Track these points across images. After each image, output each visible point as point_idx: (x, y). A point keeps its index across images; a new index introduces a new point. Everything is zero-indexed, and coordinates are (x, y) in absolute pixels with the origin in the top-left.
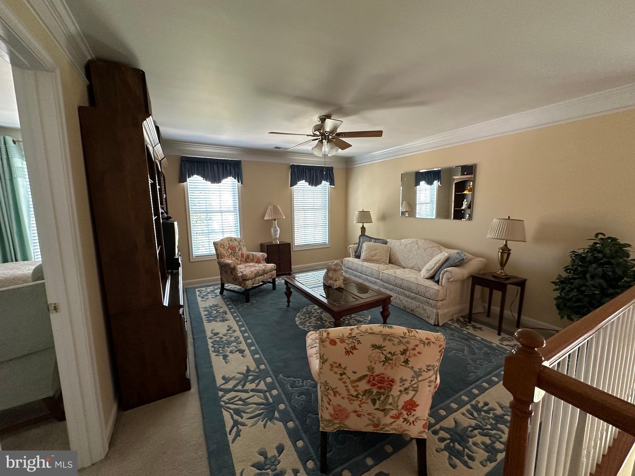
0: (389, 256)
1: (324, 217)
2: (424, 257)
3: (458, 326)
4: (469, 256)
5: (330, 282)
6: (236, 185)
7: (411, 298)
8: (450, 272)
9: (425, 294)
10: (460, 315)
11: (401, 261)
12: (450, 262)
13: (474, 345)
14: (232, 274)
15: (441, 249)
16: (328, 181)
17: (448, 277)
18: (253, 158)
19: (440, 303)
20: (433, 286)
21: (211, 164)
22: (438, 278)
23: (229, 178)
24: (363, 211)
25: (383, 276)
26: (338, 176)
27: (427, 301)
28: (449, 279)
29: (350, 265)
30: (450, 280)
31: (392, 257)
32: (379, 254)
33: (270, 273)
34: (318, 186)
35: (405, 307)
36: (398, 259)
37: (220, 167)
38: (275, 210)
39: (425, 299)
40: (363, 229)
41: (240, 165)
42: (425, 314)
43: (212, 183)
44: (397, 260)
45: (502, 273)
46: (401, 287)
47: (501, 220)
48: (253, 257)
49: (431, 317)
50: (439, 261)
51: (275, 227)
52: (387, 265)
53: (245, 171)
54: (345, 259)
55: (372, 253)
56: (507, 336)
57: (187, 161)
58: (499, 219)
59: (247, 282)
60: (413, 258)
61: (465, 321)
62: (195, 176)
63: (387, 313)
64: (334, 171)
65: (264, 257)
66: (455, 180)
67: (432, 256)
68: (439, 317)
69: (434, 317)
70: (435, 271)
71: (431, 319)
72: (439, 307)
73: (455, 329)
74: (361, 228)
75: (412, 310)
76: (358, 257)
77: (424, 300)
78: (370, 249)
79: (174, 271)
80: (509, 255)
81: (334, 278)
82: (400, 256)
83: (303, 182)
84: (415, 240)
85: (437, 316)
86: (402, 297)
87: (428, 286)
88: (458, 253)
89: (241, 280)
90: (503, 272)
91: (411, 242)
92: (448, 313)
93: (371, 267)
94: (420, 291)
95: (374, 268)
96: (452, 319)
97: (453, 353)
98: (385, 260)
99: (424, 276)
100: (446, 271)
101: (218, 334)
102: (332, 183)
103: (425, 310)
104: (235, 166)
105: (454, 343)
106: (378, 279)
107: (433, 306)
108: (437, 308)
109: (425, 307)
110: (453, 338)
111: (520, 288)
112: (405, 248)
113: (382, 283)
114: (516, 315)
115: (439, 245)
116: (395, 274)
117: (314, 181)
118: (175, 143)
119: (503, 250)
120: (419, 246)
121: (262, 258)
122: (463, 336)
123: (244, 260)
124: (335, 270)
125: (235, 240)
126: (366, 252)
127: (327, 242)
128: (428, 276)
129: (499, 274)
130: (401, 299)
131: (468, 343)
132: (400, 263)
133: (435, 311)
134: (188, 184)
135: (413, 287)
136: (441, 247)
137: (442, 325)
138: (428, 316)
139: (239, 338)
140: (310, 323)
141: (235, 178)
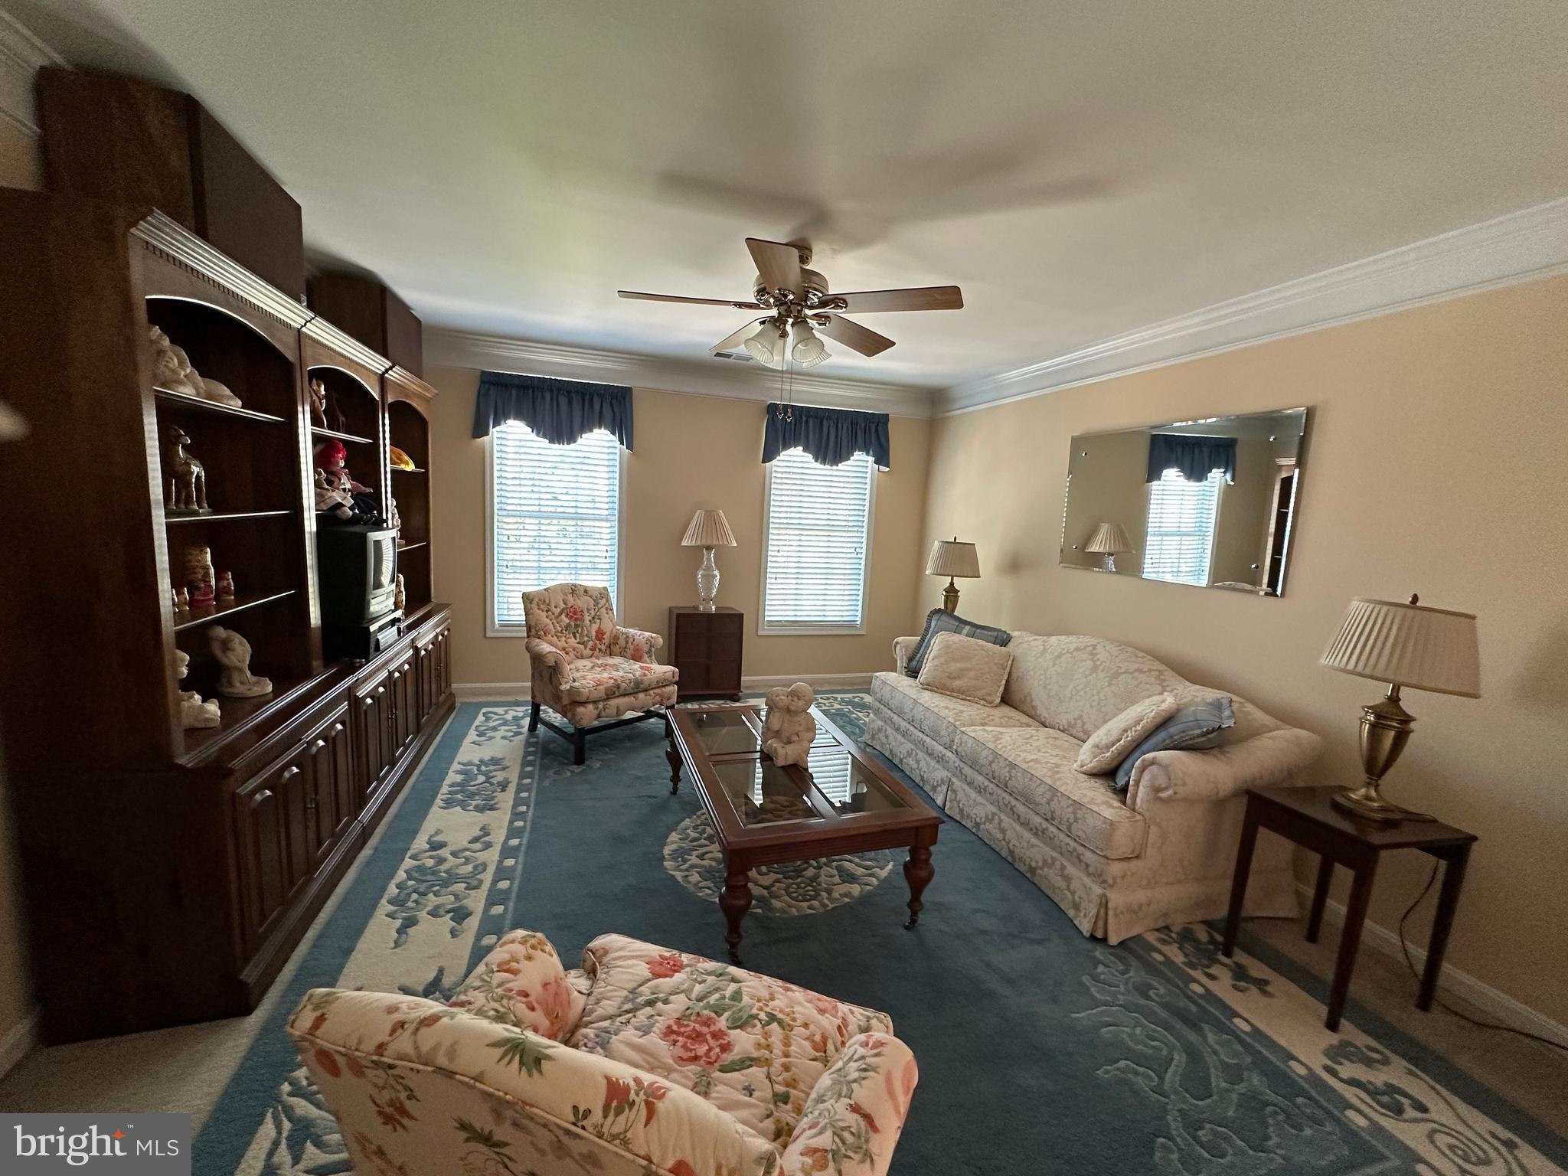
0: (1004, 682)
1: (853, 550)
2: (1106, 699)
3: (1178, 958)
4: (1259, 716)
5: (771, 745)
6: (617, 451)
7: (1031, 829)
8: (1165, 768)
9: (1071, 824)
10: (1200, 915)
11: (1036, 703)
12: (1172, 730)
13: (1216, 1053)
14: (551, 683)
15: (1165, 680)
16: (871, 452)
17: (1157, 783)
18: (668, 383)
19: (1116, 869)
20: (1098, 805)
21: (551, 391)
22: (1127, 779)
23: (596, 431)
24: (955, 542)
25: (961, 745)
26: (898, 439)
27: (1075, 850)
28: (1157, 790)
29: (886, 694)
30: (1163, 795)
31: (1014, 686)
32: (972, 674)
33: (656, 691)
34: (841, 466)
35: (1011, 852)
36: (1029, 694)
37: (574, 400)
38: (711, 521)
39: (1072, 843)
40: (952, 593)
41: (627, 399)
42: (1066, 892)
43: (552, 441)
44: (1025, 697)
45: (1368, 798)
46: (1005, 786)
47: (1378, 607)
48: (627, 642)
49: (1083, 905)
50: (1138, 722)
51: (709, 568)
52: (991, 709)
53: (642, 414)
54: (877, 674)
55: (955, 667)
56: (1362, 1040)
57: (494, 384)
58: (1370, 601)
59: (580, 710)
60: (1071, 698)
61: (1212, 941)
62: (510, 422)
63: (924, 874)
64: (890, 425)
65: (651, 646)
66: (1284, 468)
67: (1131, 700)
68: (1111, 913)
69: (1094, 912)
70: (1119, 754)
71: (1082, 914)
72: (1110, 882)
73: (1163, 968)
74: (945, 590)
75: (1033, 870)
76: (913, 673)
77: (1068, 844)
78: (950, 654)
79: (358, 660)
80: (1401, 737)
81: (785, 735)
82: (1036, 685)
83: (797, 451)
84: (1093, 641)
85: (1102, 911)
86: (1007, 821)
87: (1084, 801)
88: (1217, 706)
89: (566, 701)
90: (1373, 793)
91: (1075, 645)
92: (1149, 905)
93: (936, 710)
94: (1058, 812)
95: (944, 713)
96: (1167, 928)
97: (1118, 1069)
98: (989, 694)
99: (1082, 766)
100: (1153, 763)
101: (442, 845)
102: (882, 458)
103: (1068, 879)
104: (614, 402)
105: (1138, 1024)
106: (949, 748)
107: (1093, 874)
108: (1104, 882)
109: (1071, 870)
110: (1143, 1002)
111: (1443, 864)
112: (1054, 665)
113: (958, 762)
114: (1421, 954)
115: (1162, 667)
116: (994, 742)
117: (830, 451)
118: (467, 338)
119: (1378, 716)
120: (1098, 663)
121: (646, 648)
122: (1183, 1003)
123: (603, 648)
124: (788, 711)
125: (586, 591)
126: (937, 662)
127: (859, 619)
128: (1095, 767)
129: (1356, 802)
130: (1003, 825)
131: (1192, 1037)
132: (1034, 708)
133: (1097, 890)
134: (496, 442)
135: (1039, 794)
136: (1169, 674)
137: (1122, 943)
138: (1074, 901)
139: (485, 870)
140: (701, 857)
141: (614, 433)
